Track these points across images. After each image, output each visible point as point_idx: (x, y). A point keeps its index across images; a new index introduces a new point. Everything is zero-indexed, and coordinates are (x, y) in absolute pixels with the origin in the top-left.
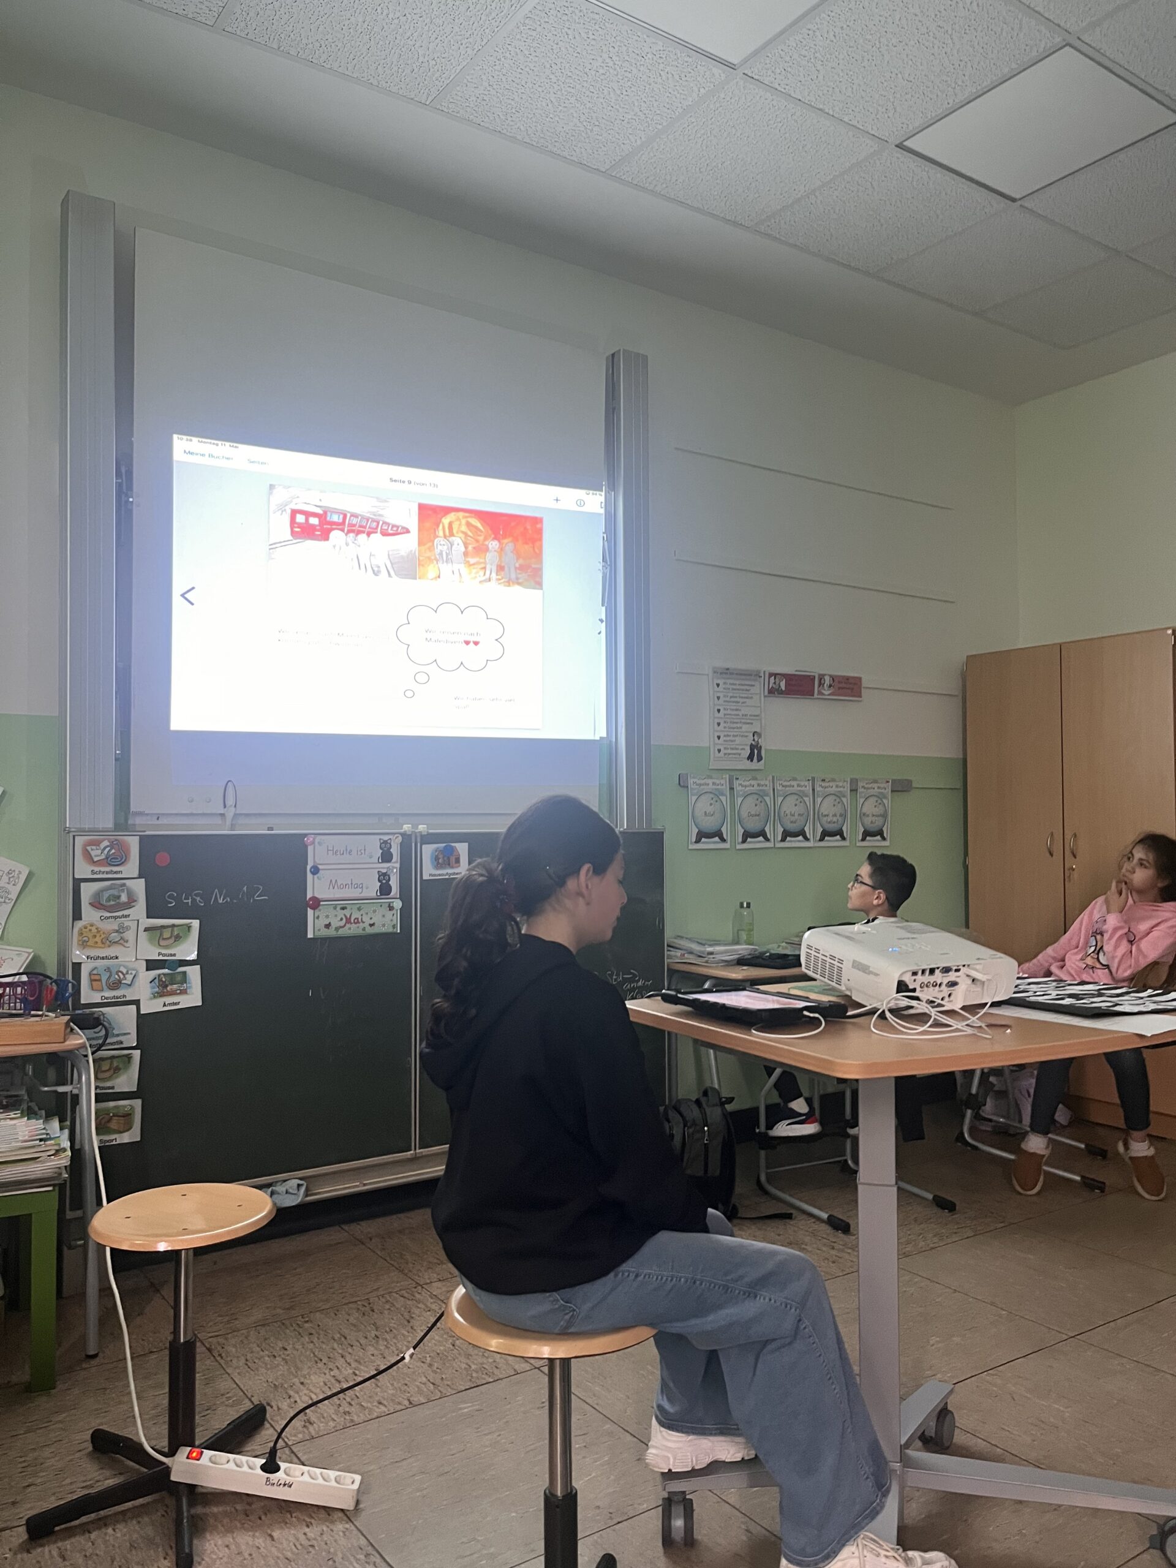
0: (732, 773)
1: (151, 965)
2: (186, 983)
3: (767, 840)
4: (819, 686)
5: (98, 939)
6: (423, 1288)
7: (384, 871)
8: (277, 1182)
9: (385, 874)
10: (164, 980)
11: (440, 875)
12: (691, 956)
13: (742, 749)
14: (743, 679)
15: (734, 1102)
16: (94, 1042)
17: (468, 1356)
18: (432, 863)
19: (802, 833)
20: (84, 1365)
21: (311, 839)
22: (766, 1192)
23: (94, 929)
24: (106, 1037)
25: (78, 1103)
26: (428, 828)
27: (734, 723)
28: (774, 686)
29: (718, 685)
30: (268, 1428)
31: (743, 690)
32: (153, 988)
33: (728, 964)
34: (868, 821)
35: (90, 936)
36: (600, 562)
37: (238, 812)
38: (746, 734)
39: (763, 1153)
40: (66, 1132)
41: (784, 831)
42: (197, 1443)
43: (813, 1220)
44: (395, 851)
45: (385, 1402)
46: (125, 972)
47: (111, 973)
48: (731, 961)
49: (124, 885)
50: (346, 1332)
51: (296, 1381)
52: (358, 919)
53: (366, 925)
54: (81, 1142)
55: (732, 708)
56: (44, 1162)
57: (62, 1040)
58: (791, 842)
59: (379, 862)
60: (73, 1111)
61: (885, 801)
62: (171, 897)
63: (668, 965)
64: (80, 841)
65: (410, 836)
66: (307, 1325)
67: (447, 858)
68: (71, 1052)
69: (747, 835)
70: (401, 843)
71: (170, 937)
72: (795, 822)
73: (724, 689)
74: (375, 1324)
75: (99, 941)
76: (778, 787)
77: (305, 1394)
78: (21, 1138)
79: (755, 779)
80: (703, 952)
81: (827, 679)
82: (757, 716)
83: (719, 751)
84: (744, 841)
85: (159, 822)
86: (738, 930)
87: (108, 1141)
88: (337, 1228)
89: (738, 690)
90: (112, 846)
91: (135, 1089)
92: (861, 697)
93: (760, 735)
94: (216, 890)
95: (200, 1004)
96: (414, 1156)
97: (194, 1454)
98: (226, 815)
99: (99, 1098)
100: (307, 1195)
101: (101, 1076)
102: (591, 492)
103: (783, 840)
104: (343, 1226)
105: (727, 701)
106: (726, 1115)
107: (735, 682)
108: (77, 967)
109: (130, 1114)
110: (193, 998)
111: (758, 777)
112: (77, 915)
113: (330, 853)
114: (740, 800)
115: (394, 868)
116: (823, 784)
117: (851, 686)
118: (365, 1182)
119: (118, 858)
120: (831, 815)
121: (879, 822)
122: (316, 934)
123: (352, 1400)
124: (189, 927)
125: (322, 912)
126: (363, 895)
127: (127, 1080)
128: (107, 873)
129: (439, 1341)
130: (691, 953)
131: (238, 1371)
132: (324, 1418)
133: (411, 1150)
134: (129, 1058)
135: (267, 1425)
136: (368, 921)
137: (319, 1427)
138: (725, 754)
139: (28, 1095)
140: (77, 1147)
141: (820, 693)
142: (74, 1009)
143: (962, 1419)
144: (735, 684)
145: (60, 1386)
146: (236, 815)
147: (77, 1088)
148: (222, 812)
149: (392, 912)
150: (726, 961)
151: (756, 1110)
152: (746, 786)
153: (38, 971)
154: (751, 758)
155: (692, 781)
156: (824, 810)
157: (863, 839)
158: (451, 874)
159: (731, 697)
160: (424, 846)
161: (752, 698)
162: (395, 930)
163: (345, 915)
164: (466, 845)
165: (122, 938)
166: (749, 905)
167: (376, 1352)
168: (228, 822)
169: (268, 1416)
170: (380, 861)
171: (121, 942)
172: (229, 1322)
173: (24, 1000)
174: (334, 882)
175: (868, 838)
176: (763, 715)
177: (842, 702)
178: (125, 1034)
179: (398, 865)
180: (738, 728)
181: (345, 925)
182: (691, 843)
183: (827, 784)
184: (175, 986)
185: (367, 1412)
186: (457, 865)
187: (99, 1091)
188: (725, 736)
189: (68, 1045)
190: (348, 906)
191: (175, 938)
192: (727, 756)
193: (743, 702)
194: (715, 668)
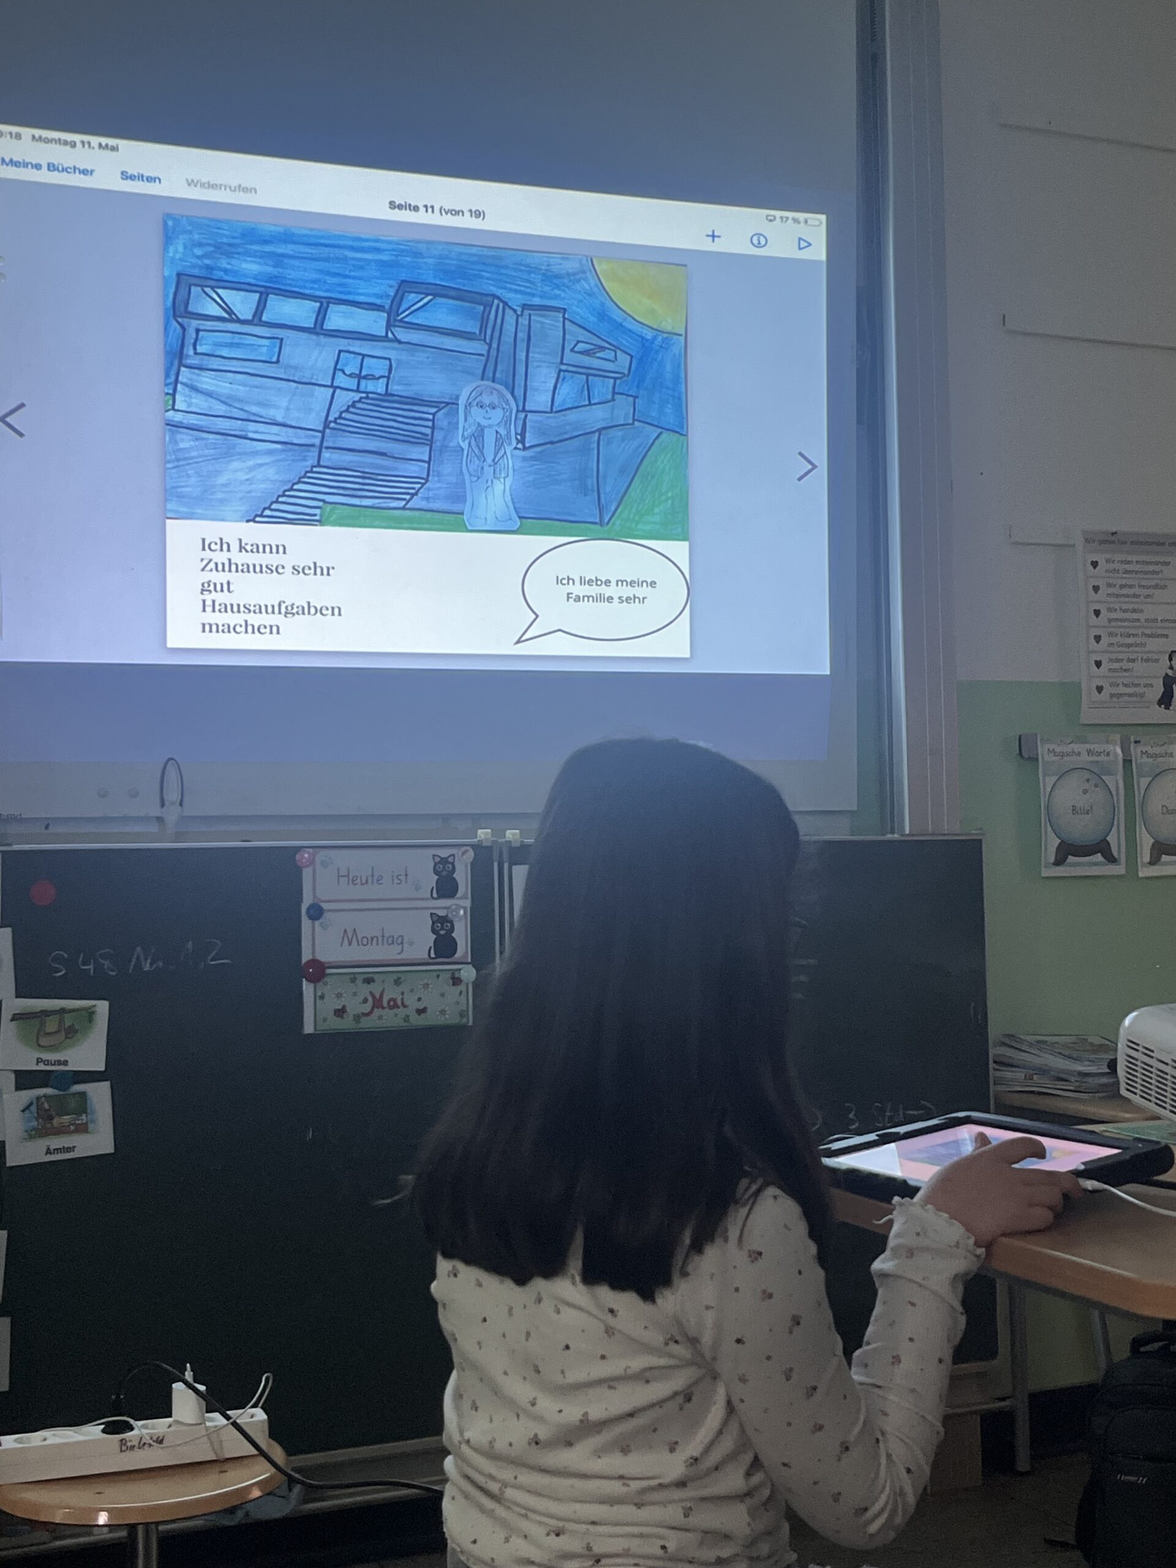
0: (1129, 732)
1: (24, 1080)
7: (442, 913)
9: (443, 920)
10: (46, 1106)
12: (1045, 1080)
13: (1146, 686)
14: (1148, 552)
21: (308, 856)
26: (523, 837)
27: (1129, 636)
29: (1095, 565)
31: (1146, 573)
32: (27, 1120)
37: (187, 813)
38: (1155, 657)
44: (462, 876)
52: (395, 1000)
53: (411, 1011)
55: (1125, 607)
59: (433, 898)
62: (58, 959)
63: (997, 1097)
65: (490, 849)
69: (1157, 850)
70: (472, 863)
71: (58, 1031)
73: (1106, 571)
80: (1063, 1071)
83: (1100, 689)
84: (1154, 862)
89: (1137, 572)
94: (139, 949)
95: (110, 1149)
98: (166, 817)
105: (1117, 596)
107: (1130, 557)
110: (98, 1140)
113: (343, 880)
114: (1144, 782)
115: (459, 907)
122: (318, 1028)
124: (90, 1014)
125: (329, 987)
126: (404, 957)
130: (1045, 1074)
136: (413, 1005)
138: (1112, 696)
144: (1129, 562)
146: (182, 817)
148: (158, 814)
149: (457, 988)
152: (1153, 756)
154: (1164, 701)
155: (1045, 746)
159: (1122, 587)
160: (514, 868)
161: (1164, 587)
162: (465, 1020)
163: (371, 992)
168: (170, 829)
170: (435, 895)
174: (350, 933)
179: (468, 903)
180: (1137, 645)
181: (371, 1012)
182: (1047, 865)
184: (67, 1119)
188: (1111, 660)
190: (376, 977)
191: (66, 1034)
192: (1115, 699)
193: (1148, 596)
194: (1084, 532)
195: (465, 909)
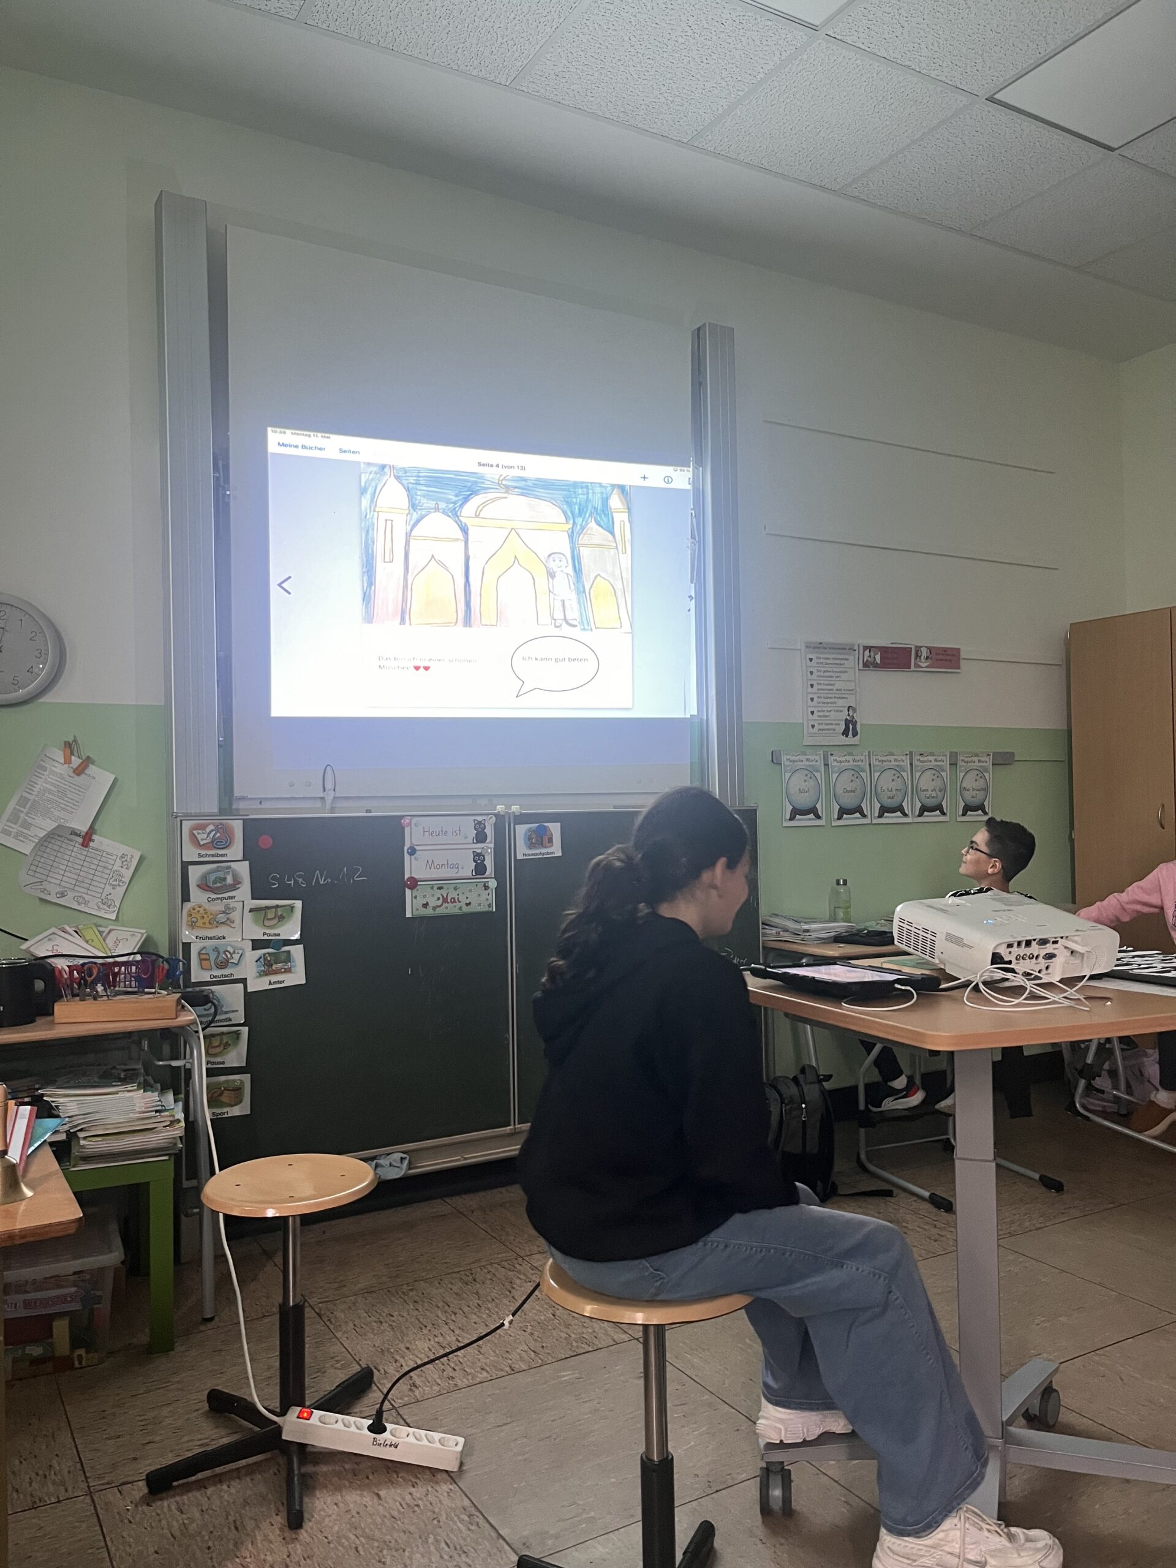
0: (826, 749)
1: (257, 944)
2: (290, 962)
3: (864, 816)
4: (916, 659)
5: (206, 920)
6: (523, 1259)
7: (479, 851)
8: (381, 1155)
9: (479, 855)
10: (269, 959)
11: (533, 855)
12: (786, 934)
13: (836, 724)
14: (838, 653)
15: (833, 1078)
16: (205, 1019)
17: (568, 1326)
18: (525, 843)
19: (900, 808)
20: (202, 1328)
21: (408, 821)
22: (865, 1170)
23: (201, 910)
24: (215, 1014)
25: (190, 1078)
26: (521, 808)
27: (828, 698)
28: (869, 659)
29: (811, 660)
30: (375, 1391)
31: (837, 664)
32: (258, 966)
33: (825, 941)
34: (968, 795)
35: (199, 916)
36: (688, 539)
37: (337, 795)
38: (841, 709)
39: (862, 1131)
40: (180, 1104)
41: (882, 806)
42: (307, 1403)
43: (915, 1198)
44: (489, 831)
45: (488, 1369)
46: (232, 951)
47: (219, 952)
48: (828, 938)
49: (229, 867)
50: (449, 1299)
51: (402, 1346)
52: (454, 898)
53: (463, 904)
54: (194, 1116)
55: (826, 682)
56: (160, 1132)
57: (174, 1017)
58: (889, 818)
59: (474, 843)
60: (187, 1084)
61: (986, 775)
62: (274, 878)
63: (763, 943)
64: (187, 825)
65: (503, 816)
66: (411, 1294)
67: (540, 838)
68: (182, 1027)
69: (843, 812)
70: (495, 824)
71: (275, 918)
72: (893, 798)
73: (817, 663)
74: (477, 1293)
75: (207, 922)
76: (874, 762)
77: (410, 1359)
78: (137, 1110)
79: (850, 754)
80: (799, 931)
81: (924, 653)
82: (852, 690)
83: (813, 726)
84: (840, 818)
85: (260, 806)
86: (835, 908)
87: (220, 1114)
88: (439, 1201)
89: (832, 664)
90: (217, 830)
91: (244, 1065)
92: (959, 668)
93: (855, 710)
94: (318, 872)
95: (304, 982)
96: (513, 1131)
97: (305, 1415)
98: (326, 798)
99: (210, 1073)
100: (410, 1168)
101: (212, 1051)
102: (679, 468)
103: (880, 816)
104: (447, 1200)
105: (822, 677)
106: (823, 1092)
107: (828, 656)
108: (187, 946)
109: (240, 1088)
110: (297, 977)
111: (854, 753)
112: (186, 898)
113: (427, 833)
114: (835, 775)
115: (487, 847)
116: (922, 759)
117: (949, 658)
118: (466, 1156)
119: (222, 841)
120: (930, 790)
121: (980, 795)
122: (414, 913)
123: (457, 1365)
124: (292, 908)
125: (419, 892)
126: (459, 875)
127: (236, 1056)
128: (213, 856)
129: (540, 1312)
130: (787, 931)
131: (346, 1335)
132: (429, 1382)
133: (509, 1125)
134: (238, 1034)
135: (375, 1388)
136: (464, 901)
137: (424, 1390)
138: (819, 730)
139: (145, 1070)
140: (191, 1119)
141: (916, 665)
142: (186, 987)
143: (1067, 1398)
144: (828, 659)
145: (179, 1348)
146: (335, 798)
147: (189, 1063)
148: (322, 796)
149: (487, 892)
150: (823, 939)
151: (855, 1088)
152: (841, 762)
153: (152, 950)
154: (845, 733)
155: (785, 757)
156: (923, 785)
157: (964, 814)
158: (543, 854)
159: (825, 672)
160: (517, 826)
161: (846, 672)
162: (491, 909)
163: (442, 895)
164: (559, 824)
165: (228, 919)
166: (845, 882)
167: (477, 1320)
168: (328, 806)
169: (375, 1379)
170: (475, 841)
171: (228, 922)
172: (336, 1289)
173: (138, 978)
174: (430, 863)
175: (969, 813)
176: (858, 689)
177: (938, 674)
178: (233, 1011)
179: (492, 846)
180: (831, 703)
181: (442, 904)
182: (785, 820)
183: (926, 759)
184: (280, 965)
185: (470, 1377)
186: (550, 845)
187: (210, 1066)
188: (819, 711)
189: (180, 1021)
190: (443, 886)
191: (279, 918)
192: (820, 732)
193: (837, 677)
194: (806, 643)
195: (491, 848)
